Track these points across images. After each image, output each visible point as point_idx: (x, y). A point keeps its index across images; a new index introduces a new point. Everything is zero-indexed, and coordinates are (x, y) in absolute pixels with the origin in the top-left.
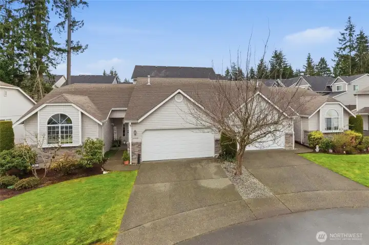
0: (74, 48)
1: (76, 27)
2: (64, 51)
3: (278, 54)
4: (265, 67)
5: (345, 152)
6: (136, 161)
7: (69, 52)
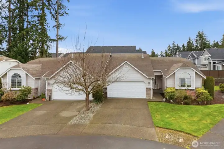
0: (59, 39)
1: (60, 27)
2: (54, 40)
3: (201, 33)
4: (192, 43)
5: (182, 103)
6: (48, 99)
7: (57, 41)
